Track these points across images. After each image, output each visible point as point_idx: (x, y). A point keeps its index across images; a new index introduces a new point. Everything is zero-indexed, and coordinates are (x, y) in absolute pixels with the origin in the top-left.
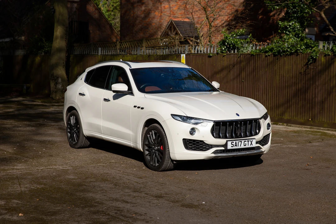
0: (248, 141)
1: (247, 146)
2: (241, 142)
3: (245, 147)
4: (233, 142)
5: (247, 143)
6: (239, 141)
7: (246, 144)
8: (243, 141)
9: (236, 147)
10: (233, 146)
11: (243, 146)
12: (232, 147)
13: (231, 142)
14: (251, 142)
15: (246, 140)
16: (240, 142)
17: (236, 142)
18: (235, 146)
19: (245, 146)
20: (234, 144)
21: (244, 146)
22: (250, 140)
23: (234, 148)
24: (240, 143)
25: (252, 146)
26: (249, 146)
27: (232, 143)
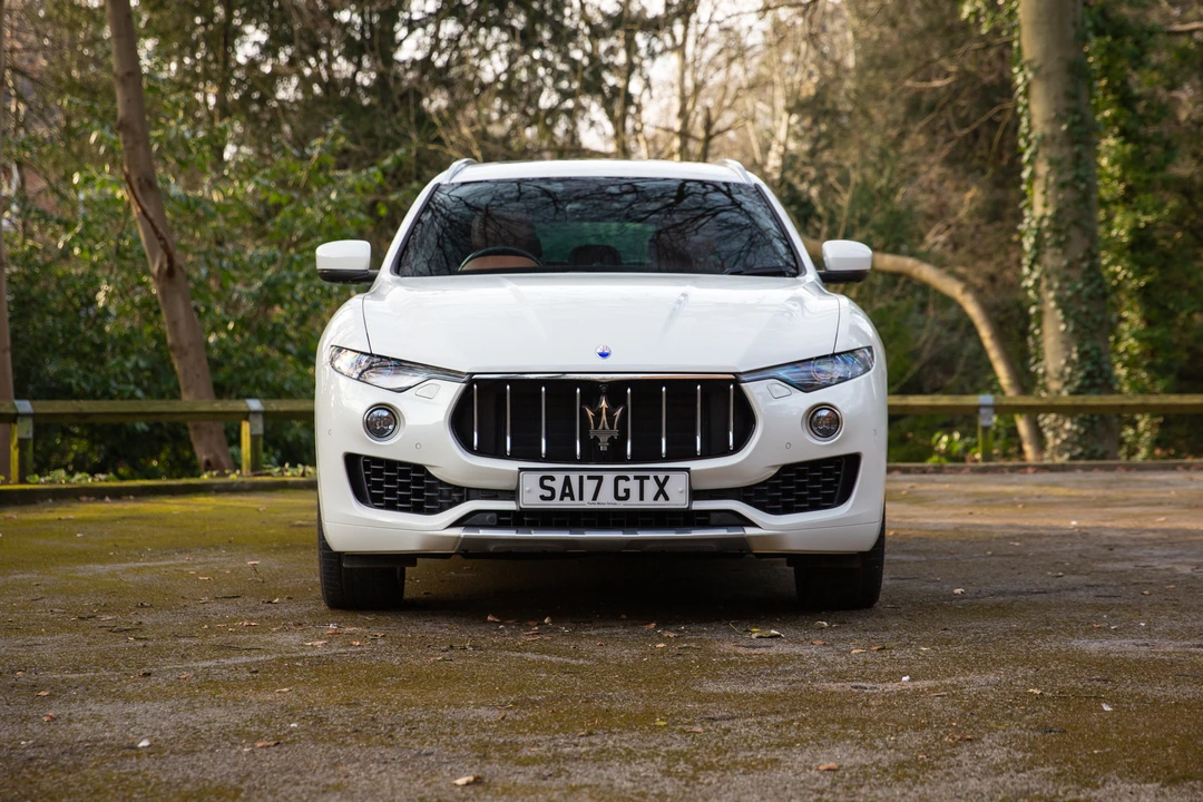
0: (642, 479)
1: (633, 503)
2: (600, 479)
3: (621, 505)
4: (552, 479)
5: (634, 485)
6: (585, 475)
7: (627, 491)
8: (609, 478)
9: (567, 504)
10: (552, 498)
11: (607, 500)
12: (543, 498)
13: (539, 475)
14: (661, 485)
15: (631, 475)
16: (589, 478)
17: (567, 481)
18: (563, 496)
19: (627, 498)
20: (558, 485)
21: (617, 497)
22: (651, 475)
23: (556, 504)
24: (590, 486)
25: (661, 504)
26: (649, 503)
27: (547, 483)
